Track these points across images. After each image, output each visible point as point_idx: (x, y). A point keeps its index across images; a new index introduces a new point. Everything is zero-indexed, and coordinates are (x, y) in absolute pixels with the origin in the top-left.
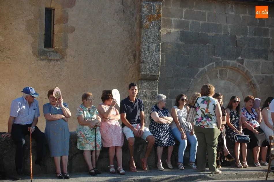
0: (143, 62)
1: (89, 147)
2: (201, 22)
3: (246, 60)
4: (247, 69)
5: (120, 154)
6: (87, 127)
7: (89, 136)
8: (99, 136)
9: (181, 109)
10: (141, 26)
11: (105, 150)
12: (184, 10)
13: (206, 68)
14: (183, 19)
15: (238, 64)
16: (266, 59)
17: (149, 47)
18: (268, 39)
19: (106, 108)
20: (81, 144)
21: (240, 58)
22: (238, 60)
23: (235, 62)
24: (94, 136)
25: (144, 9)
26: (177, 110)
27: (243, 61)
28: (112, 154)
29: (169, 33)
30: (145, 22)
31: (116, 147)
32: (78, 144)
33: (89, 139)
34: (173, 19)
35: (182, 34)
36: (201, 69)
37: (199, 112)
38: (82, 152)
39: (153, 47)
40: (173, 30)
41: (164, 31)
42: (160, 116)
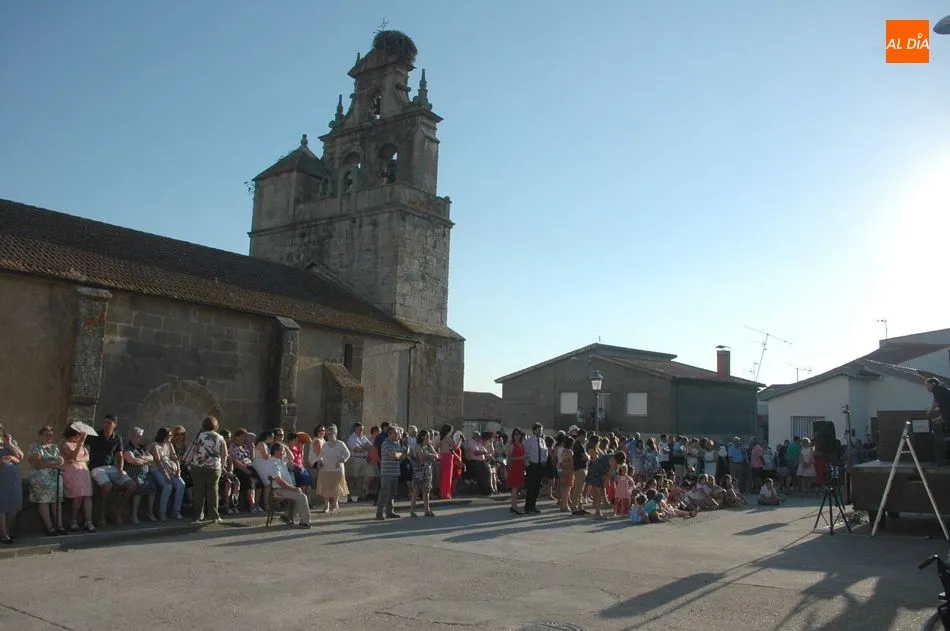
0: (76, 380)
1: (46, 499)
2: (155, 330)
3: (209, 380)
4: (209, 392)
5: (89, 506)
6: (45, 472)
7: (47, 484)
8: (61, 484)
9: (162, 446)
10: (76, 330)
11: (68, 502)
12: (134, 313)
13: (158, 389)
14: (132, 325)
15: (200, 385)
16: (233, 379)
17: (86, 360)
18: (237, 356)
19: (72, 446)
20: (34, 496)
21: (202, 378)
22: (200, 381)
23: (195, 382)
24: (55, 484)
25: (83, 310)
26: (158, 447)
27: (206, 381)
28: (77, 506)
29: (112, 342)
30: (82, 326)
31: (84, 497)
32: (31, 495)
33: (47, 487)
34: (118, 324)
35: (130, 343)
36: (151, 392)
37: (202, 450)
38: (36, 506)
39: (92, 361)
40: (118, 339)
41: (106, 339)
42: (136, 455)
